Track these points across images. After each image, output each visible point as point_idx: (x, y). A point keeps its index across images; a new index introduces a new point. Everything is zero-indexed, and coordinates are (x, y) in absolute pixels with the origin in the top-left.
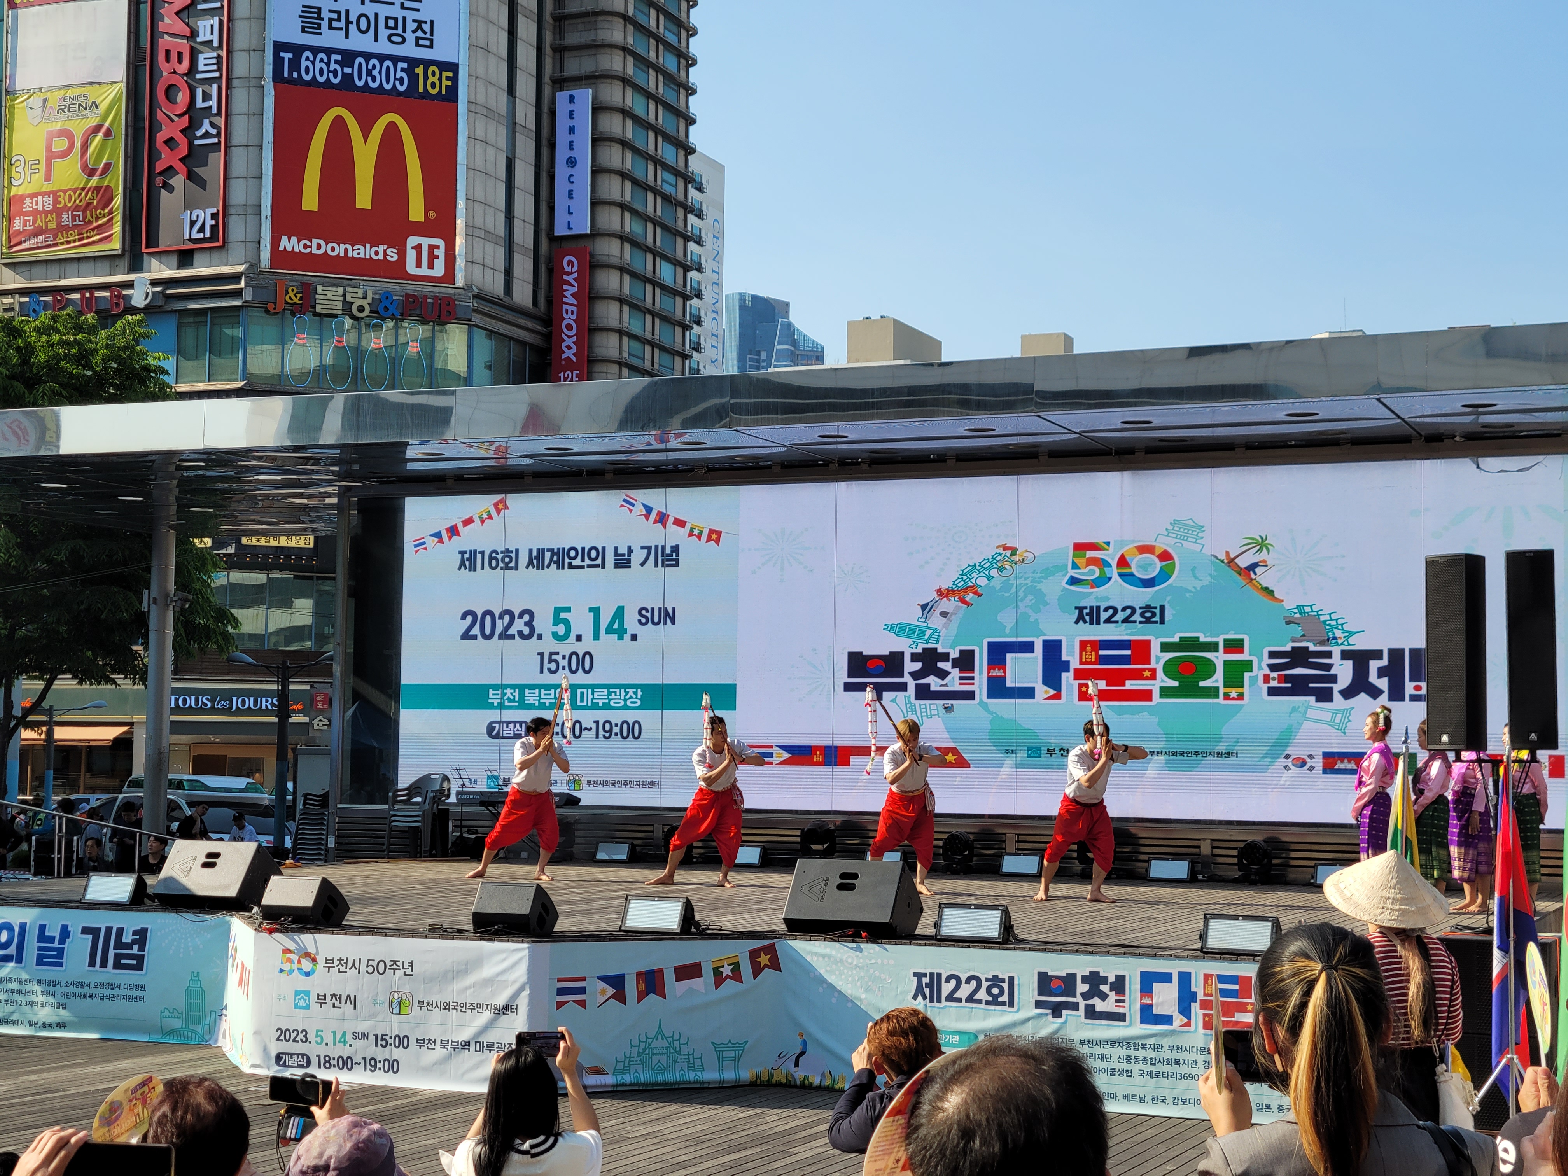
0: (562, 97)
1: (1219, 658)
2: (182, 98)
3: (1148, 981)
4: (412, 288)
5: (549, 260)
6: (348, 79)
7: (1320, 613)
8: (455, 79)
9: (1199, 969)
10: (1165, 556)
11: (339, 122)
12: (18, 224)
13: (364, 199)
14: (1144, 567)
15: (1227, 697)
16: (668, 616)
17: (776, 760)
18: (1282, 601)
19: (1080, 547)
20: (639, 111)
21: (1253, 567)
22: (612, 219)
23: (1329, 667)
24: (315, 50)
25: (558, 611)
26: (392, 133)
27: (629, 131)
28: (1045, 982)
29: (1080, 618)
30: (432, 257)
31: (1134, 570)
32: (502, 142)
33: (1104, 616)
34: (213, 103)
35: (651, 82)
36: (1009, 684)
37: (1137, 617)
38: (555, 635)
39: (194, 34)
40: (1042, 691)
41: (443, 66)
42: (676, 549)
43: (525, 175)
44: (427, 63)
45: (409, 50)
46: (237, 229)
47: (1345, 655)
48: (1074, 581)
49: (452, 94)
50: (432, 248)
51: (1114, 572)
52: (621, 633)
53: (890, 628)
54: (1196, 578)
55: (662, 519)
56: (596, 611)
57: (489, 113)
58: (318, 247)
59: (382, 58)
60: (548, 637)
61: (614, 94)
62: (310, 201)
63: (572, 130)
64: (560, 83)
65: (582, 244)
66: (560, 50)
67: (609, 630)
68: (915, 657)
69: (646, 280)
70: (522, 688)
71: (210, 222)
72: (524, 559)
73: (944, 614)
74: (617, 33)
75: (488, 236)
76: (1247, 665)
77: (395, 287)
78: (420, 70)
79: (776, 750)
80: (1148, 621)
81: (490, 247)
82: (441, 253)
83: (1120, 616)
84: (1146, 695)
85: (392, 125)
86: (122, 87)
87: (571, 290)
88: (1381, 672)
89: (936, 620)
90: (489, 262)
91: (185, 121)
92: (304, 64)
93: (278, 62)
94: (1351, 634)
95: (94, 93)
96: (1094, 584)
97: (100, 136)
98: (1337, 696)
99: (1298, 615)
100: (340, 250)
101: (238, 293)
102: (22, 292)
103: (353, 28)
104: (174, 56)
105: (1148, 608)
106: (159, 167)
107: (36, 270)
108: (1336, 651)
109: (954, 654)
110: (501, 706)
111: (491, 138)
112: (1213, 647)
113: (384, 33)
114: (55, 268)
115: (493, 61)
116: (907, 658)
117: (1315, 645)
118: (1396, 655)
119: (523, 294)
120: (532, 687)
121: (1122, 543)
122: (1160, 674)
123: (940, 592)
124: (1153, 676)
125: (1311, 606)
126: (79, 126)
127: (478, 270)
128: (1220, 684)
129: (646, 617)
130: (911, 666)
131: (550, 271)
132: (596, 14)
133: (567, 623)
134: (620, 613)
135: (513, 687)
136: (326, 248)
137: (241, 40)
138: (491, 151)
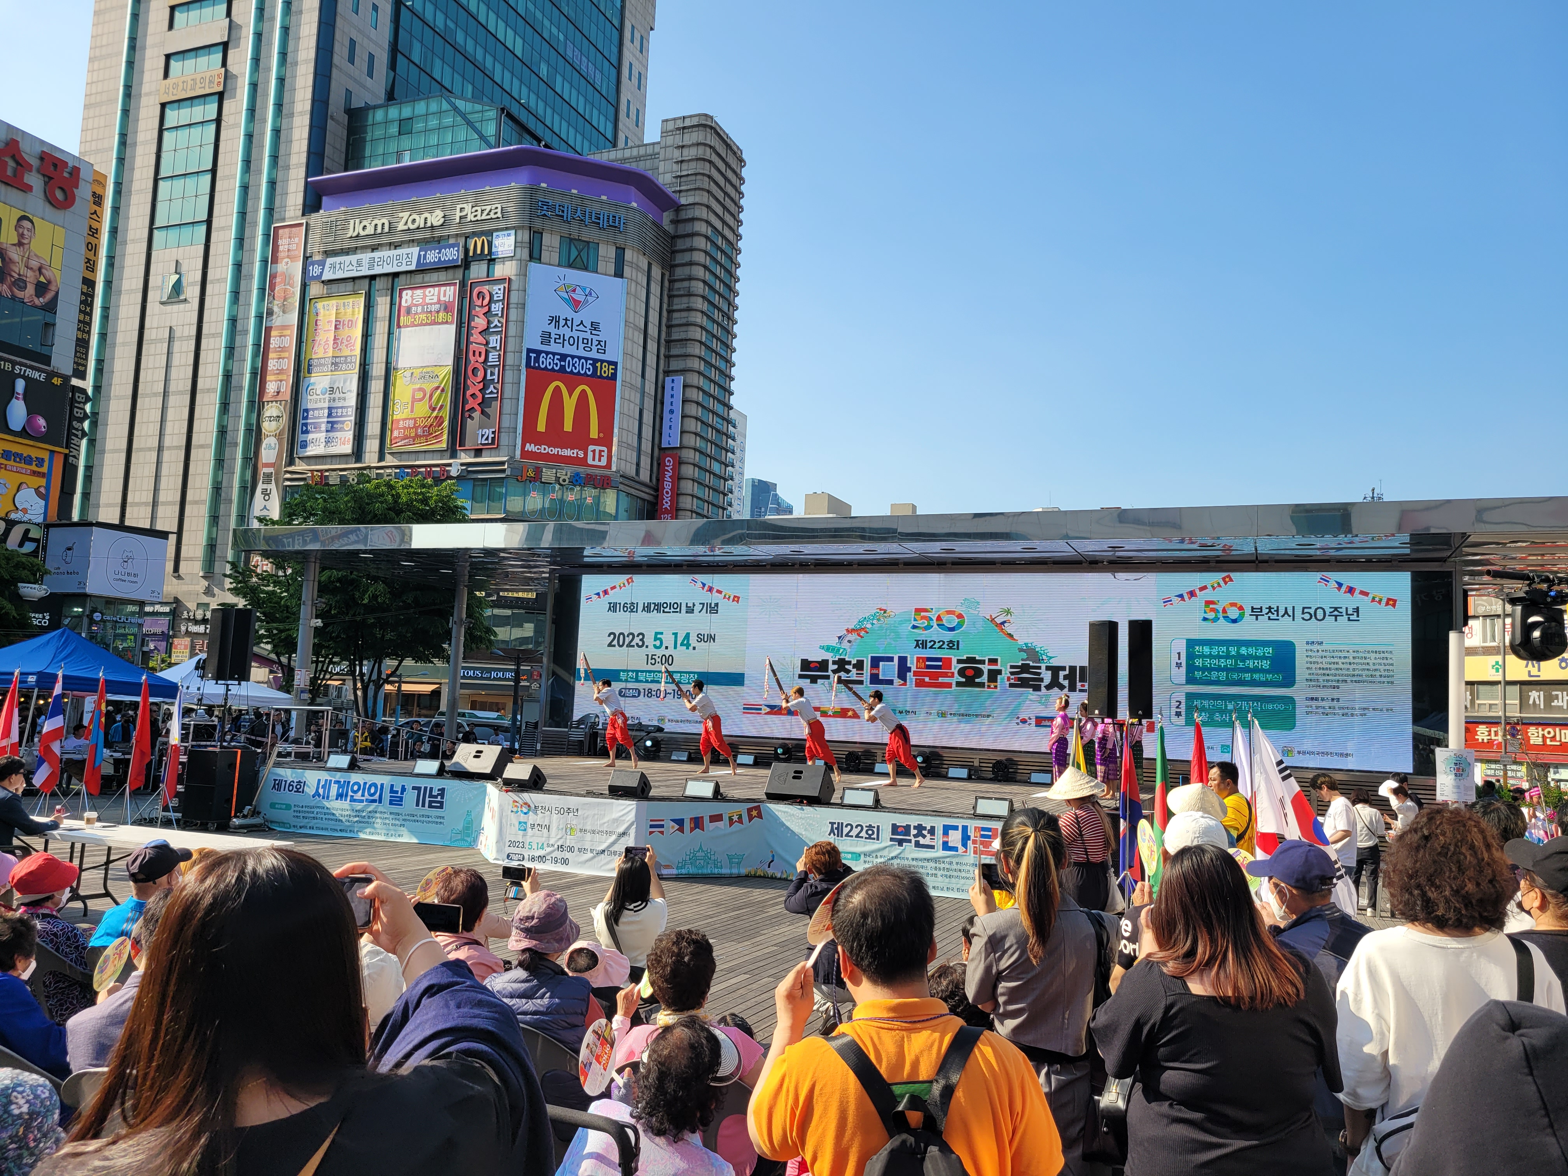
0: (668, 380)
1: (985, 668)
2: (480, 374)
3: (947, 829)
4: (590, 471)
5: (659, 459)
6: (563, 367)
7: (1036, 647)
8: (616, 369)
9: (972, 824)
10: (960, 616)
11: (557, 388)
12: (396, 434)
13: (568, 426)
14: (949, 622)
15: (989, 687)
16: (712, 638)
17: (763, 712)
18: (1017, 640)
19: (918, 611)
20: (706, 388)
21: (1003, 623)
22: (690, 440)
23: (1039, 674)
24: (547, 353)
25: (657, 634)
26: (583, 395)
27: (700, 397)
28: (895, 828)
29: (917, 645)
30: (600, 456)
31: (944, 622)
32: (638, 401)
33: (929, 645)
34: (495, 377)
35: (713, 374)
36: (881, 677)
37: (945, 646)
38: (655, 647)
39: (487, 343)
40: (897, 681)
41: (610, 363)
42: (717, 605)
43: (648, 417)
44: (602, 361)
45: (594, 354)
46: (505, 439)
47: (1048, 668)
48: (914, 627)
49: (614, 377)
50: (601, 451)
51: (934, 623)
52: (688, 646)
53: (822, 648)
54: (975, 628)
55: (710, 589)
56: (676, 634)
57: (632, 387)
58: (544, 449)
59: (580, 358)
60: (651, 647)
61: (694, 379)
62: (541, 427)
63: (672, 396)
64: (667, 373)
65: (675, 452)
66: (668, 357)
67: (682, 644)
68: (834, 663)
69: (706, 471)
70: (637, 672)
71: (491, 436)
72: (640, 608)
73: (849, 641)
74: (697, 350)
75: (629, 446)
76: (999, 672)
77: (581, 470)
78: (598, 365)
79: (763, 707)
80: (951, 648)
81: (629, 452)
82: (605, 454)
83: (937, 645)
84: (949, 685)
85: (583, 391)
86: (451, 368)
87: (668, 474)
88: (1065, 677)
89: (845, 645)
90: (629, 459)
91: (481, 386)
92: (541, 359)
93: (528, 358)
94: (1051, 658)
95: (437, 371)
96: (925, 629)
97: (439, 391)
98: (1043, 689)
99: (1025, 648)
100: (555, 451)
101: (503, 471)
102: (396, 467)
103: (566, 343)
104: (477, 354)
105: (951, 642)
106: (467, 407)
107: (404, 456)
108: (1043, 666)
109: (854, 662)
110: (626, 681)
111: (632, 399)
112: (983, 662)
113: (581, 346)
114: (413, 456)
115: (634, 361)
116: (830, 663)
117: (1033, 663)
118: (1073, 669)
119: (645, 476)
120: (642, 671)
121: (939, 609)
122: (956, 674)
123: (848, 630)
124: (953, 675)
125: (1032, 643)
126: (428, 387)
127: (623, 463)
128: (986, 681)
129: (701, 638)
130: (832, 667)
131: (659, 464)
132: (686, 340)
133: (661, 640)
134: (687, 636)
135: (633, 671)
136: (548, 450)
137: (510, 348)
138: (632, 405)
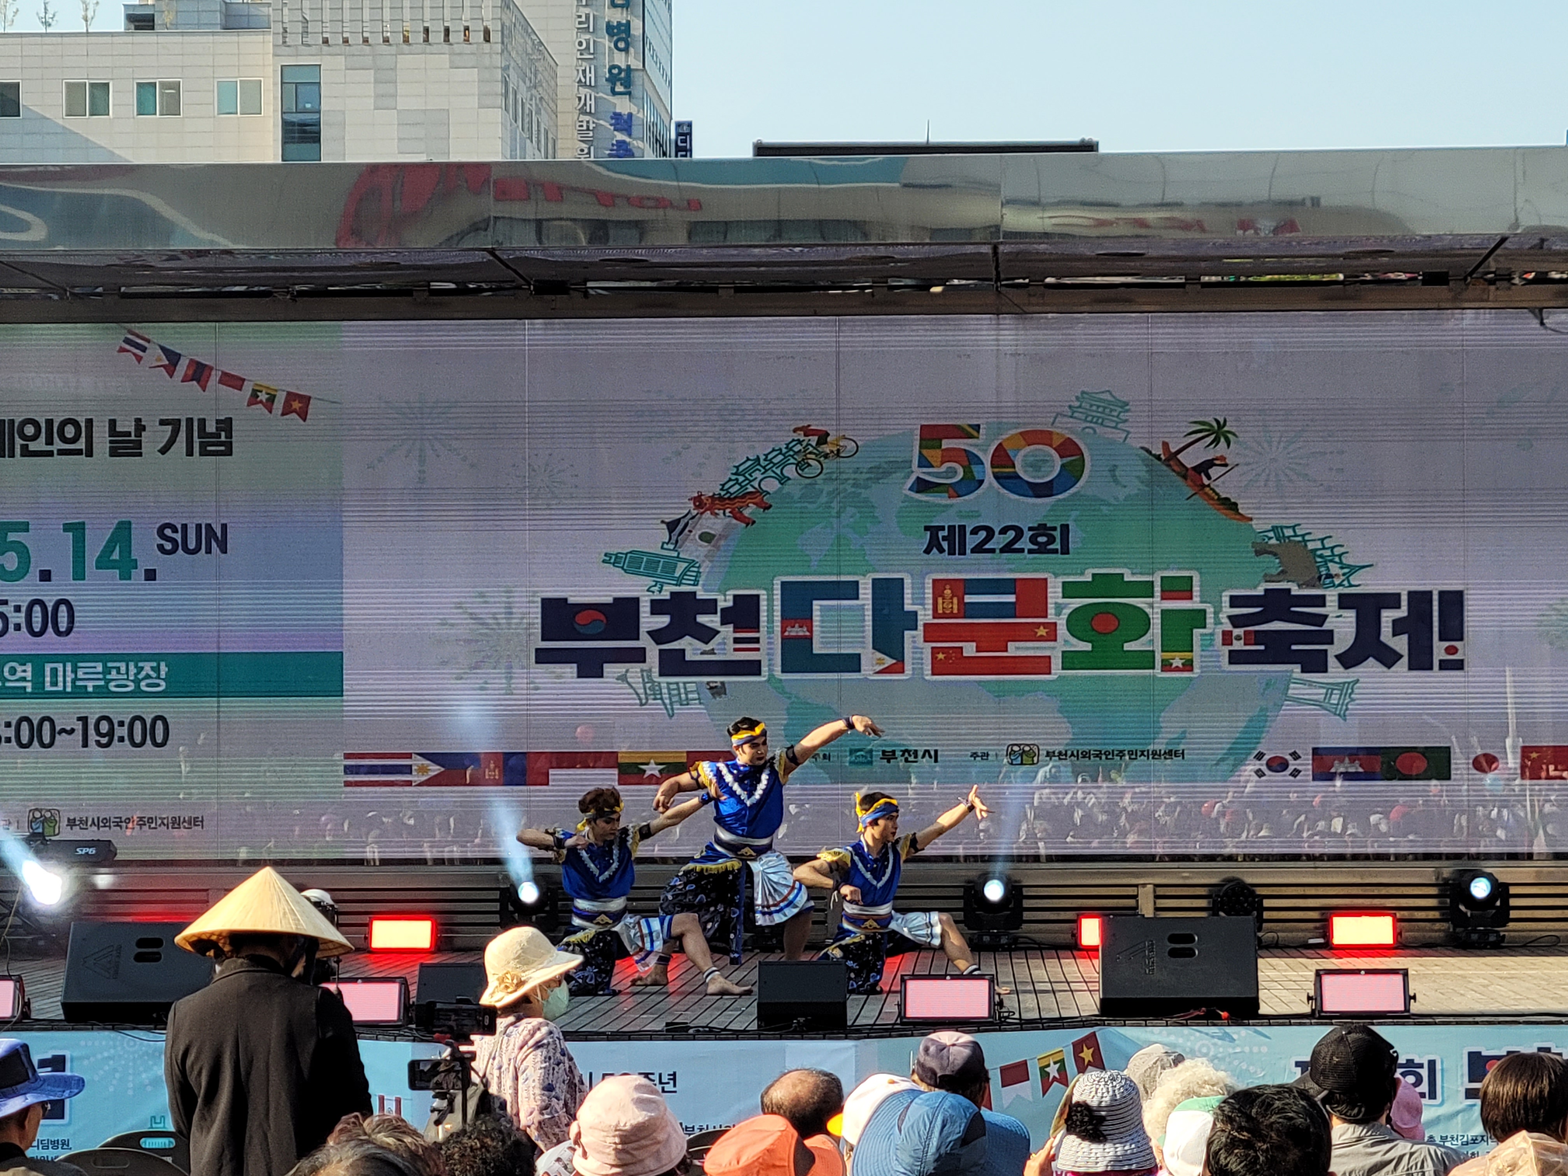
1: (1155, 607)
7: (1307, 538)
10: (1069, 447)
14: (1035, 466)
15: (1167, 666)
16: (214, 538)
17: (417, 777)
18: (1251, 519)
19: (931, 433)
21: (1204, 467)
23: (1321, 619)
29: (933, 545)
31: (1019, 470)
33: (971, 541)
36: (817, 649)
37: (1025, 543)
40: (872, 660)
42: (226, 425)
47: (1345, 602)
48: (922, 486)
51: (987, 472)
52: (125, 567)
53: (615, 560)
54: (1116, 481)
55: (199, 373)
56: (77, 530)
67: (103, 563)
68: (657, 607)
73: (706, 537)
76: (1198, 618)
79: (418, 761)
80: (1042, 549)
83: (998, 542)
84: (1042, 665)
88: (1399, 627)
89: (694, 548)
94: (1354, 569)
96: (956, 491)
98: (1332, 663)
99: (1273, 541)
105: (1041, 529)
108: (1332, 596)
109: (725, 602)
116: (645, 608)
117: (1299, 586)
118: (1420, 599)
121: (1000, 427)
122: (1062, 631)
123: (698, 501)
124: (1052, 636)
125: (1293, 528)
128: (1158, 647)
129: (173, 539)
130: (649, 621)
133: (21, 550)
134: (123, 532)
